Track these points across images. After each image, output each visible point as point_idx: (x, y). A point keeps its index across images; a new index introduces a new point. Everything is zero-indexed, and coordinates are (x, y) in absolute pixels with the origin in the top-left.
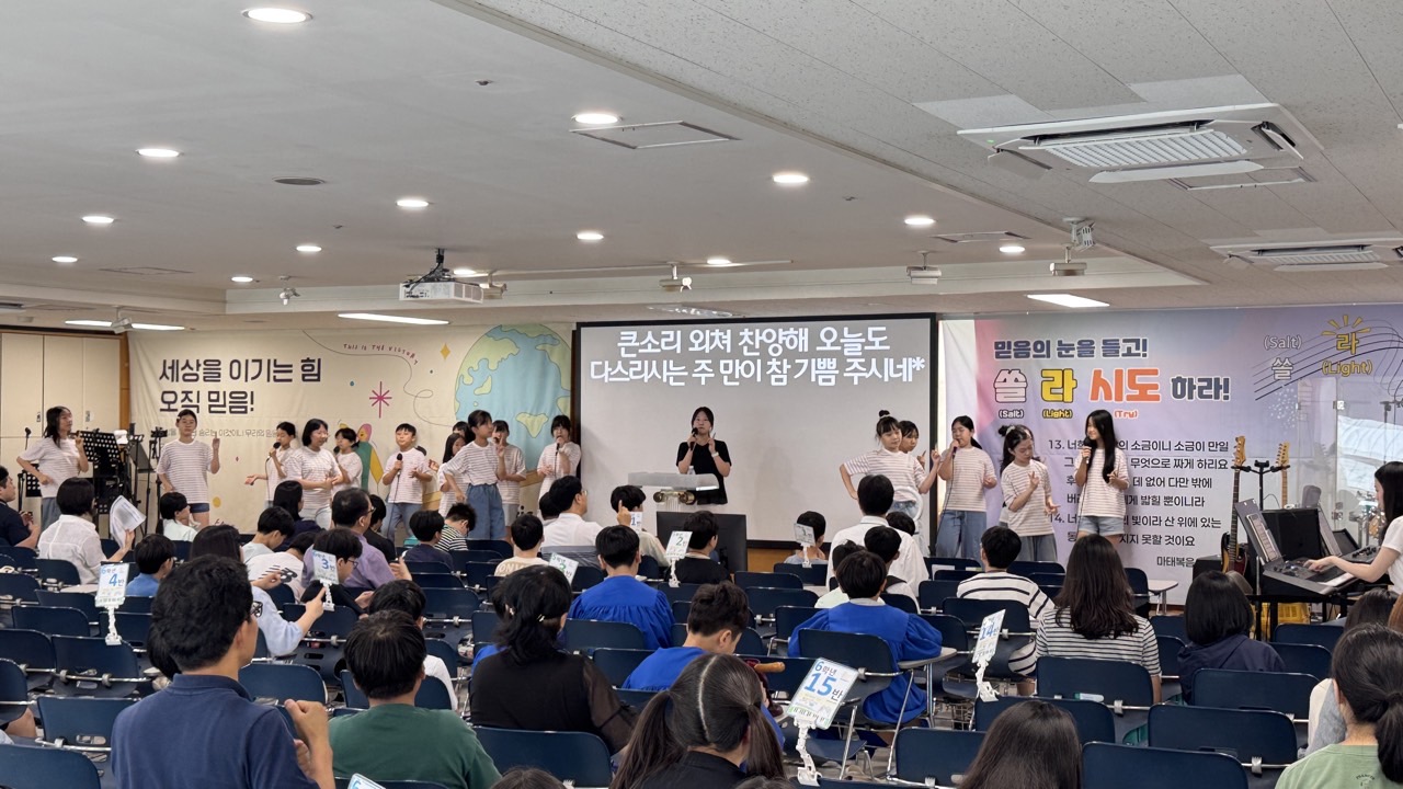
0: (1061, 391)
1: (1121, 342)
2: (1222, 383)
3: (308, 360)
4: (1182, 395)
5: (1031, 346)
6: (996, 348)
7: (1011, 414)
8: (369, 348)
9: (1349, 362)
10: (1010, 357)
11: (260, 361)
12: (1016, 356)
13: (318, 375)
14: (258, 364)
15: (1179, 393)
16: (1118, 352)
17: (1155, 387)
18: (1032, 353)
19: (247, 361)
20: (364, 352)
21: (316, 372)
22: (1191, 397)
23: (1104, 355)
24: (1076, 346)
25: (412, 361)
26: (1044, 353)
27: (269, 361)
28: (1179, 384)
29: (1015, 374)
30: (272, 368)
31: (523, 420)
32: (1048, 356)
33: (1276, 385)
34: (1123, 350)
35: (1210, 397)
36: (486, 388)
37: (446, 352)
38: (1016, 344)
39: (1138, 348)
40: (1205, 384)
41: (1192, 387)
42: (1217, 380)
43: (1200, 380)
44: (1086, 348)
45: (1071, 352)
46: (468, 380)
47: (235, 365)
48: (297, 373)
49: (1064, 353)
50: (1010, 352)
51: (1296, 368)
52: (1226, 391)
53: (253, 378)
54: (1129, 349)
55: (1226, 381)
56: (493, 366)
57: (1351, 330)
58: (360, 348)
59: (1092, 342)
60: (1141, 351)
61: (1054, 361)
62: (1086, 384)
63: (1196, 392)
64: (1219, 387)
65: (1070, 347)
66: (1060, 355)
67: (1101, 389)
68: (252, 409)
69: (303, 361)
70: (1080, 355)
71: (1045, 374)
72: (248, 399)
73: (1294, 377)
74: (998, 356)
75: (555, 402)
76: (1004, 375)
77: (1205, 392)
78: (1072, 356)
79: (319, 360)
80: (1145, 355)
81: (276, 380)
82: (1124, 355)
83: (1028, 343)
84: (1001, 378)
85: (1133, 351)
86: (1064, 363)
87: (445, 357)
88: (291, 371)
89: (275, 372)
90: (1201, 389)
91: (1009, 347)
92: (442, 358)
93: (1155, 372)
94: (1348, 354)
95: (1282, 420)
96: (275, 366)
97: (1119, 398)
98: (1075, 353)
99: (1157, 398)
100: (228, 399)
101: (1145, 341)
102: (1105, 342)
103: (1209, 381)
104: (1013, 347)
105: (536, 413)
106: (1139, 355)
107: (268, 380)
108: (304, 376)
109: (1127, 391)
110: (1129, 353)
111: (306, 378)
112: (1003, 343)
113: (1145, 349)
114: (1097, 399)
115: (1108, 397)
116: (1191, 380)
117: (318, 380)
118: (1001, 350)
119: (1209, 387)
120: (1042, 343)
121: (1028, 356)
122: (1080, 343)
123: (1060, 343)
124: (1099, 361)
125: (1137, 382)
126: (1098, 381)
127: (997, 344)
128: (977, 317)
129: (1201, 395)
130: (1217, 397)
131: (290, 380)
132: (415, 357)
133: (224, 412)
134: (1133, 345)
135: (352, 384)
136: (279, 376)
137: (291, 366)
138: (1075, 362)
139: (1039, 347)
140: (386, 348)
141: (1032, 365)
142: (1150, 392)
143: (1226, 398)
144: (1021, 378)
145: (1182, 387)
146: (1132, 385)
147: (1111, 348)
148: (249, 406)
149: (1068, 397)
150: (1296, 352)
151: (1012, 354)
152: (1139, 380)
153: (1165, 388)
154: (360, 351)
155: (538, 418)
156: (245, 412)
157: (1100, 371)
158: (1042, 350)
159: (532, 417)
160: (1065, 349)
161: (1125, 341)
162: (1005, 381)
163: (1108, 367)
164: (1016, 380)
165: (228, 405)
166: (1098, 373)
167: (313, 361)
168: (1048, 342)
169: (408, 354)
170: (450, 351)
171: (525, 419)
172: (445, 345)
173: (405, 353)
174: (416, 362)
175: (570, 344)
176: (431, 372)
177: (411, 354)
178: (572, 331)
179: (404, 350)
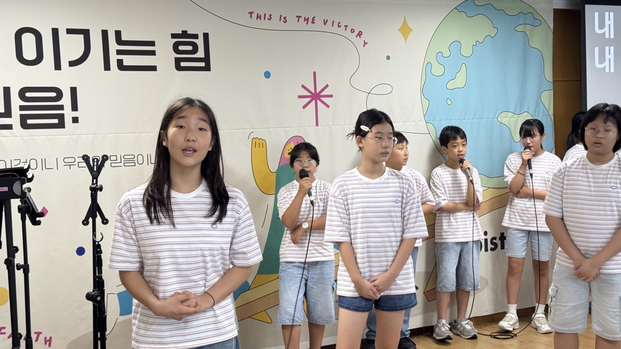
3: (185, 34)
8: (292, 19)
11: (86, 33)
13: (207, 59)
14: (81, 37)
19: (55, 32)
20: (282, 25)
21: (201, 54)
25: (359, 42)
27: (105, 33)
30: (113, 46)
31: (505, 121)
36: (460, 81)
37: (405, 30)
46: (437, 70)
47: (28, 40)
48: (165, 56)
53: (72, 64)
56: (466, 51)
58: (275, 18)
68: (75, 120)
69: (174, 36)
72: (66, 101)
75: (539, 95)
79: (206, 36)
81: (121, 66)
87: (406, 38)
88: (153, 53)
89: (119, 52)
96: (119, 41)
100: (16, 102)
105: (519, 111)
107: (107, 67)
108: (178, 61)
111: (183, 64)
117: (207, 68)
131: (153, 68)
132: (363, 38)
133: (9, 127)
135: (267, 75)
136: (128, 60)
137: (152, 44)
140: (319, 21)
148: (68, 113)
154: (275, 23)
156: (61, 125)
159: (515, 118)
165: (16, 112)
167: (196, 36)
169: (353, 31)
170: (411, 30)
171: (508, 119)
172: (405, 20)
173: (349, 29)
174: (365, 43)
175: (552, 26)
176: (388, 58)
177: (356, 33)
178: (554, 9)
179: (346, 26)
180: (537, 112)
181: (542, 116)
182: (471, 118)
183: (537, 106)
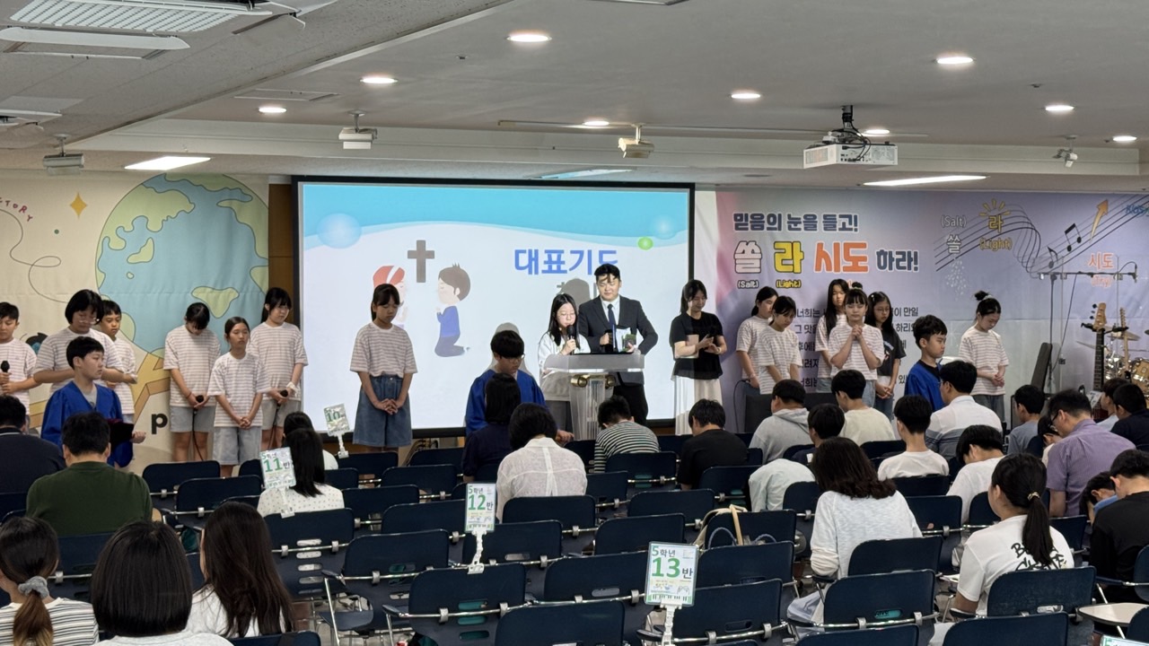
0: (791, 262)
1: (837, 217)
2: (913, 256)
4: (884, 267)
5: (765, 219)
6: (736, 220)
7: (749, 285)
9: (996, 239)
10: (747, 229)
12: (753, 228)
15: (882, 264)
16: (835, 226)
17: (864, 259)
18: (766, 225)
22: (891, 268)
23: (825, 229)
24: (802, 220)
25: (23, 217)
26: (776, 226)
28: (882, 257)
29: (752, 246)
31: (202, 296)
32: (780, 229)
33: (950, 258)
34: (839, 225)
35: (904, 268)
36: (146, 254)
37: (79, 205)
38: (752, 216)
39: (850, 223)
40: (900, 256)
41: (892, 259)
42: (909, 253)
43: (898, 253)
44: (810, 223)
45: (799, 226)
46: (116, 243)
49: (793, 226)
50: (747, 224)
51: (964, 243)
52: (916, 263)
54: (844, 224)
55: (916, 253)
56: (155, 224)
57: (996, 213)
59: (815, 217)
60: (853, 226)
61: (784, 234)
62: (812, 257)
63: (894, 263)
64: (911, 259)
65: (796, 221)
66: (790, 228)
67: (823, 261)
70: (806, 229)
71: (777, 246)
73: (963, 251)
74: (737, 228)
75: (248, 272)
76: (743, 246)
77: (901, 264)
78: (799, 229)
80: (856, 230)
82: (840, 229)
83: (762, 216)
84: (740, 250)
85: (847, 226)
86: (794, 235)
87: (79, 213)
90: (898, 260)
91: (747, 220)
92: (76, 214)
93: (864, 246)
94: (996, 233)
95: (955, 288)
97: (837, 269)
98: (801, 226)
99: (865, 269)
101: (856, 217)
102: (825, 217)
103: (903, 253)
104: (750, 219)
105: (221, 286)
106: (851, 229)
109: (844, 263)
110: (844, 228)
112: (741, 215)
113: (856, 225)
114: (820, 270)
115: (829, 268)
116: (891, 253)
118: (740, 221)
119: (903, 260)
120: (773, 216)
121: (762, 228)
122: (805, 217)
123: (789, 216)
124: (820, 235)
125: (851, 255)
126: (821, 254)
127: (736, 216)
128: (718, 188)
129: (898, 267)
130: (909, 268)
132: (27, 212)
134: (846, 220)
138: (802, 235)
139: (772, 220)
141: (765, 236)
142: (861, 264)
143: (916, 269)
144: (757, 250)
145: (885, 259)
146: (848, 258)
147: (830, 223)
149: (797, 270)
150: (962, 230)
151: (749, 226)
152: (853, 252)
153: (872, 262)
155: (222, 295)
157: (822, 244)
158: (774, 223)
159: (215, 294)
160: (793, 222)
161: (841, 216)
162: (743, 252)
163: (828, 239)
164: (753, 252)
166: (820, 246)
168: (780, 215)
169: (15, 206)
170: (86, 205)
171: (205, 294)
172: (78, 197)
173: (11, 204)
174: (30, 218)
175: (266, 201)
176: (57, 232)
177: (20, 208)
178: (270, 185)
179: (8, 202)
180: (245, 289)
181: (252, 292)
182: (159, 291)
183: (245, 281)
